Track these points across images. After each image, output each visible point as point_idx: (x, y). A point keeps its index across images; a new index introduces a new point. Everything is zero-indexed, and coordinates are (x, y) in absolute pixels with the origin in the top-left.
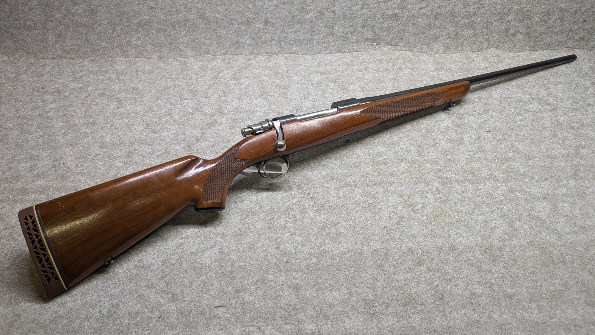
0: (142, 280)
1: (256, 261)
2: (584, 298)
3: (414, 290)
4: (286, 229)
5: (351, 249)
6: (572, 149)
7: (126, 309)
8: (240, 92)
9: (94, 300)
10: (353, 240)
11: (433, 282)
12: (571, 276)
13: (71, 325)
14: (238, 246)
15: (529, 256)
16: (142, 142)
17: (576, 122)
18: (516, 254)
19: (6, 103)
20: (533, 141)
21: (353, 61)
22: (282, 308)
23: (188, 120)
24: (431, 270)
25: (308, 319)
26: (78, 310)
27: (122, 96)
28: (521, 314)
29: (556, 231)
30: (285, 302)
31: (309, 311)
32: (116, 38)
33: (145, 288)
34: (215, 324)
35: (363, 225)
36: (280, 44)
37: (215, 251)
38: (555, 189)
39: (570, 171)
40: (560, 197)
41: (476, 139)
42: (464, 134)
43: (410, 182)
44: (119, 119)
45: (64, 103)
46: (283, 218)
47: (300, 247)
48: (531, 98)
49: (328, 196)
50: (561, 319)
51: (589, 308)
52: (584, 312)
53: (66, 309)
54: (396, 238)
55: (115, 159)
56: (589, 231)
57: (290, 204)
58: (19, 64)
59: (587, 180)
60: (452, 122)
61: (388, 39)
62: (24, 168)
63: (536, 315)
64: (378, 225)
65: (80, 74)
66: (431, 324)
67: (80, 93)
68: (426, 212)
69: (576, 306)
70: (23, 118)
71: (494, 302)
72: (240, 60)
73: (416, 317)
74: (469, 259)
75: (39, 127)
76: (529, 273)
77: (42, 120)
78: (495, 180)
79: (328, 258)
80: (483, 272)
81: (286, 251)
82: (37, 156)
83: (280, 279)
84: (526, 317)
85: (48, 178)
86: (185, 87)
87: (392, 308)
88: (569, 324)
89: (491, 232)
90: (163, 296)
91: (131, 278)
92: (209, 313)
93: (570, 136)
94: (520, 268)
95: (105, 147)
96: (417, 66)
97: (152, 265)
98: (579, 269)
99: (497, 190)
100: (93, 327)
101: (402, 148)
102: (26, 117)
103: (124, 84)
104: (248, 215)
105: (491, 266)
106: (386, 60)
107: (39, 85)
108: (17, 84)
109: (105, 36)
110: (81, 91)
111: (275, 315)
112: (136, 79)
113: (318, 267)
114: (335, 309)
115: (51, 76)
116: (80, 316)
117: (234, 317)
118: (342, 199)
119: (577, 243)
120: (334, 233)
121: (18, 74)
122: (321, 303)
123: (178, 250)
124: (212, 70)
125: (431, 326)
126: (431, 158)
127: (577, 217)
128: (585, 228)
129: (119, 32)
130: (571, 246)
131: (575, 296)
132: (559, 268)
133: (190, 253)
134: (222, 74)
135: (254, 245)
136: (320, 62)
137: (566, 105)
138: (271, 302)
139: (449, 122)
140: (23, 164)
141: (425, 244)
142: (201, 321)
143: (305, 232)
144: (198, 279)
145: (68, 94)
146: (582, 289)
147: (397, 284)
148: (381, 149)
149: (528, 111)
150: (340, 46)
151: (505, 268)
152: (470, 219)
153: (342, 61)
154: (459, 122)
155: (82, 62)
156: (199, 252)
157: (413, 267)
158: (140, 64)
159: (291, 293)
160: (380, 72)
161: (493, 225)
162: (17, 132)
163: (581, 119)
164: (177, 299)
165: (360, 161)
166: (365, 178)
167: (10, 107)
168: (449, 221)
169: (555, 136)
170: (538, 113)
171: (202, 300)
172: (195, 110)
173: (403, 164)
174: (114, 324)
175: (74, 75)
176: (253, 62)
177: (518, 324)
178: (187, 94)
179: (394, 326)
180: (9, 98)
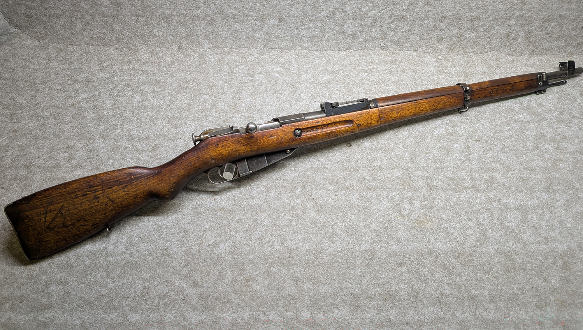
0: (168, 266)
1: (263, 255)
2: (535, 302)
3: (394, 288)
4: (290, 227)
5: (344, 248)
6: (550, 162)
7: (156, 291)
8: (254, 89)
9: (130, 282)
10: (347, 240)
11: (410, 282)
12: (528, 282)
13: (112, 302)
14: (248, 240)
15: (495, 263)
16: (165, 137)
17: (559, 134)
18: (484, 259)
19: (41, 91)
20: (517, 152)
21: (360, 60)
22: (283, 297)
23: (206, 116)
24: (410, 271)
25: (305, 308)
26: (117, 290)
27: (145, 88)
28: (480, 313)
29: (522, 241)
30: (286, 292)
31: (305, 301)
32: (139, 28)
33: (171, 274)
34: (228, 307)
35: (356, 227)
36: (292, 40)
37: (229, 244)
38: (527, 201)
39: (544, 184)
40: (531, 209)
41: (465, 148)
42: (454, 142)
43: (401, 188)
44: (144, 113)
45: (94, 93)
46: (288, 217)
47: (300, 244)
48: (521, 107)
49: (328, 198)
50: (513, 318)
51: (538, 310)
52: (534, 314)
53: (107, 289)
54: (384, 241)
55: (142, 152)
56: (551, 242)
57: (294, 204)
58: (49, 50)
59: (558, 193)
60: (445, 129)
61: (395, 39)
62: (63, 158)
63: (493, 314)
64: (369, 228)
65: (107, 63)
66: (405, 318)
67: (107, 83)
68: (411, 218)
69: (527, 308)
70: (58, 107)
71: (459, 302)
72: (255, 54)
73: (394, 311)
74: (444, 262)
75: (73, 117)
76: (493, 278)
77: (75, 110)
78: (476, 189)
79: (324, 255)
80: (453, 275)
81: (289, 247)
82: (74, 146)
83: (283, 272)
84: (484, 315)
85: (84, 169)
86: (203, 81)
87: (374, 302)
88: (519, 323)
89: (466, 238)
90: (186, 281)
91: (159, 265)
92: (224, 298)
93: (551, 148)
94: (486, 272)
95: (133, 140)
96: (420, 68)
97: (176, 254)
98: (536, 276)
99: (477, 199)
100: (130, 305)
101: (397, 154)
102: (60, 106)
103: (147, 75)
104: (257, 212)
105: (461, 270)
106: (391, 62)
107: (69, 73)
108: (49, 71)
109: (129, 26)
110: (109, 81)
111: (277, 302)
112: (158, 70)
113: (316, 263)
114: (327, 301)
115: (80, 64)
116: (119, 295)
117: (244, 303)
118: (340, 202)
119: (538, 253)
120: (331, 233)
121: (50, 60)
122: (316, 295)
123: (197, 241)
124: (228, 63)
125: (405, 319)
126: (422, 165)
127: (542, 228)
128: (548, 238)
129: (142, 23)
130: (533, 254)
131: (529, 299)
132: (519, 274)
133: (208, 244)
134: (237, 69)
135: (262, 240)
136: (329, 61)
137: (553, 116)
138: (274, 292)
139: (442, 129)
140: (62, 154)
141: (408, 247)
142: (217, 305)
143: (306, 230)
144: (215, 268)
145: (97, 84)
146: (535, 293)
147: (380, 281)
148: (378, 155)
149: (516, 121)
150: (349, 44)
151: (473, 272)
152: (449, 225)
153: (350, 60)
154: (451, 130)
155: (108, 50)
156: (216, 245)
157: (395, 267)
158: (161, 54)
159: (292, 285)
160: (384, 73)
161: (468, 232)
162: (53, 122)
163: (563, 132)
164: (197, 285)
165: (358, 165)
166: (361, 182)
167: (45, 95)
168: (431, 227)
169: (537, 148)
170: (525, 124)
171: (218, 287)
172: (213, 105)
173: (396, 170)
174: (147, 304)
175: (101, 63)
176: (266, 56)
177: (475, 322)
178: (206, 89)
179: (374, 317)
180: (43, 86)
